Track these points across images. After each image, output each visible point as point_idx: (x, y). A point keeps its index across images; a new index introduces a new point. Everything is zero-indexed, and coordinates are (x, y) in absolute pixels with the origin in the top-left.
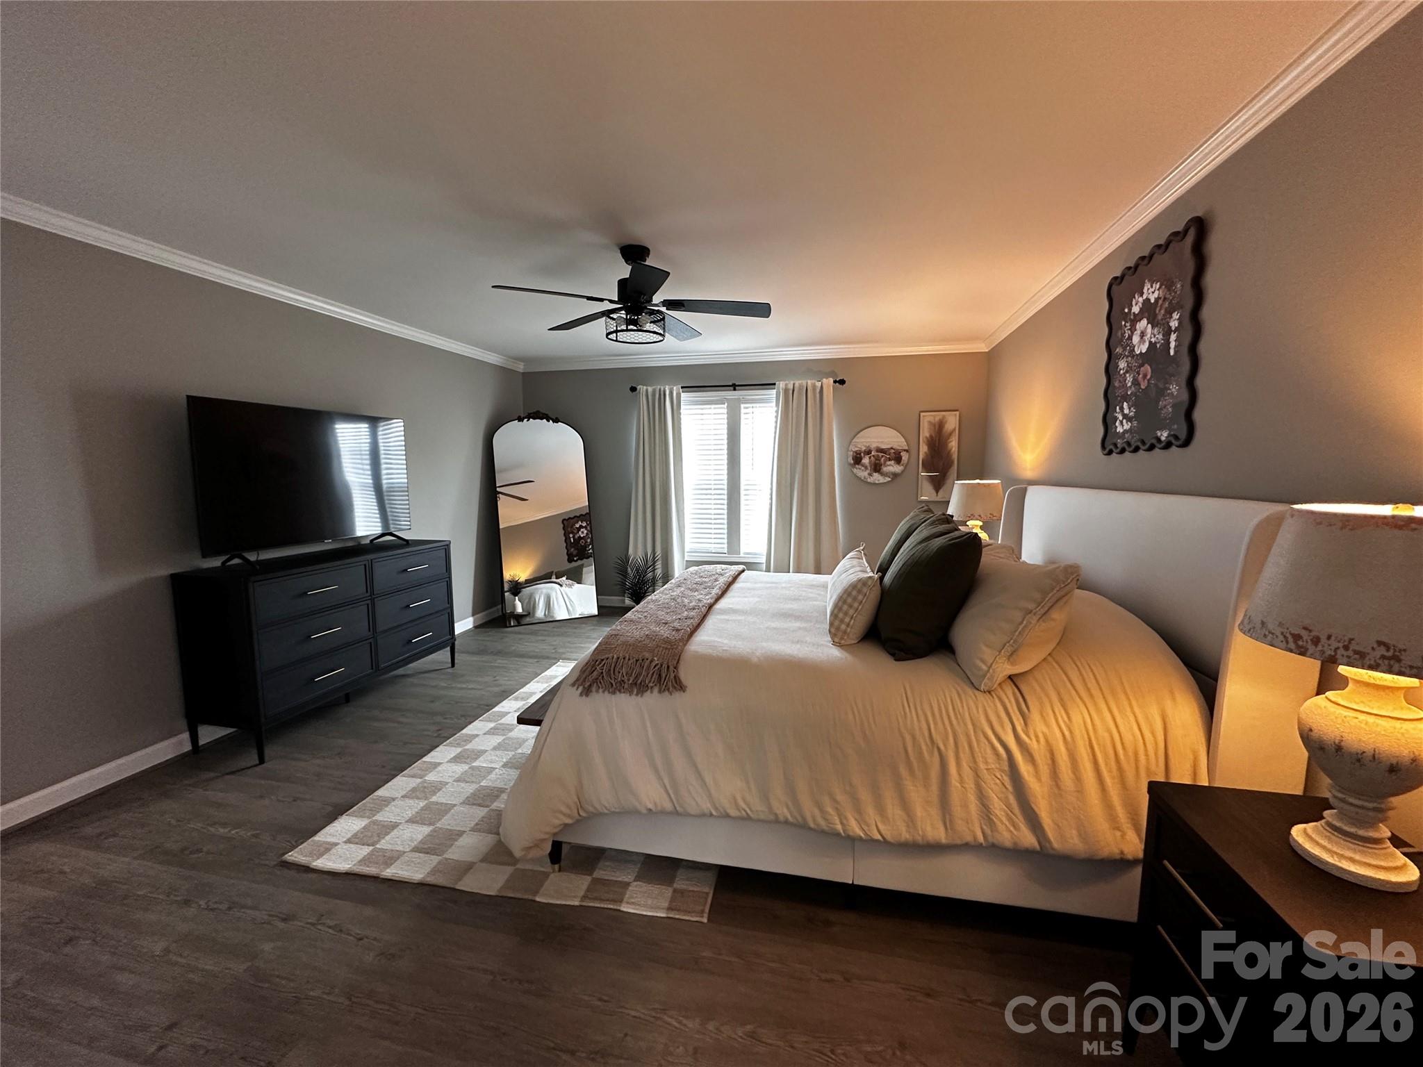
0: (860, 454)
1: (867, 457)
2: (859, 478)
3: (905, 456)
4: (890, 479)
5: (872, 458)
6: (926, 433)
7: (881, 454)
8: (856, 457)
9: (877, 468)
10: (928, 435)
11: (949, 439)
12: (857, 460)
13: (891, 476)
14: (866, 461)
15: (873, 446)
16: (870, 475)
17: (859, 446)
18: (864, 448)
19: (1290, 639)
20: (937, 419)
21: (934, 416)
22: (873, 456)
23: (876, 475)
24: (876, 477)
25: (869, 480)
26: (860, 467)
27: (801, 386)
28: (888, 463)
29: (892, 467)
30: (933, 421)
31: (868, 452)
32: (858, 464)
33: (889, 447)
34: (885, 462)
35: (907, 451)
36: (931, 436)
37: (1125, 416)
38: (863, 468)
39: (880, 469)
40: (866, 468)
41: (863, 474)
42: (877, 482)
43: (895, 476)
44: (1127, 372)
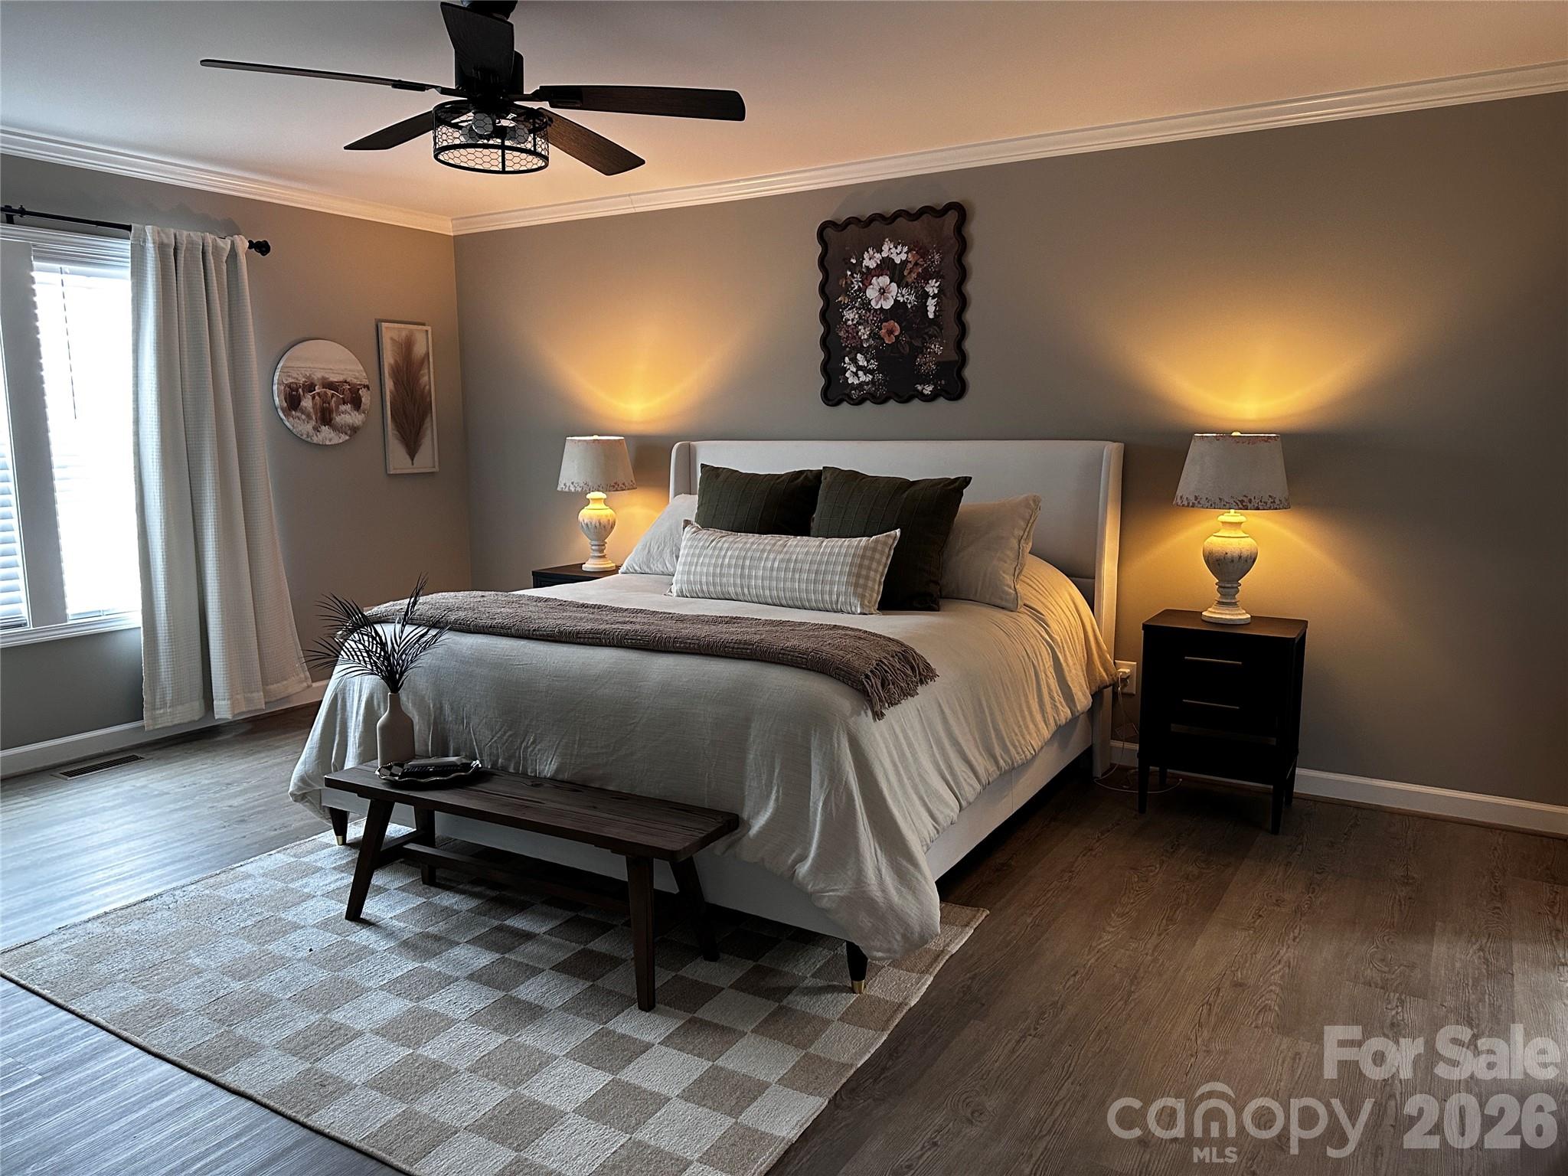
0: (297, 391)
1: (309, 396)
2: (298, 438)
3: (366, 397)
4: (347, 438)
5: (317, 397)
6: (389, 358)
7: (330, 392)
8: (290, 395)
9: (325, 417)
10: (392, 361)
11: (420, 370)
12: (293, 401)
13: (349, 432)
14: (307, 403)
15: (318, 375)
16: (316, 429)
17: (295, 375)
18: (302, 380)
19: (1239, 503)
20: (404, 334)
21: (399, 329)
22: (318, 394)
23: (325, 429)
24: (327, 435)
25: (315, 440)
26: (299, 414)
27: (191, 243)
28: (343, 408)
29: (348, 416)
30: (396, 338)
31: (310, 387)
32: (295, 409)
33: (341, 378)
34: (337, 407)
35: (367, 387)
36: (396, 361)
37: (860, 368)
38: (303, 417)
39: (331, 420)
40: (309, 416)
41: (303, 427)
42: (328, 443)
43: (354, 430)
44: (859, 323)
